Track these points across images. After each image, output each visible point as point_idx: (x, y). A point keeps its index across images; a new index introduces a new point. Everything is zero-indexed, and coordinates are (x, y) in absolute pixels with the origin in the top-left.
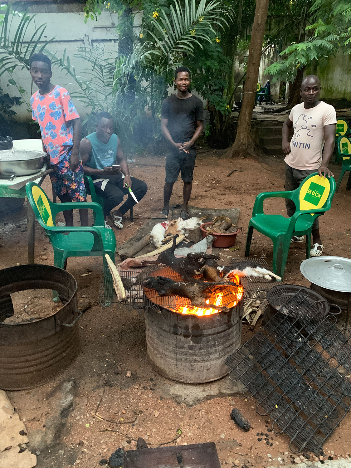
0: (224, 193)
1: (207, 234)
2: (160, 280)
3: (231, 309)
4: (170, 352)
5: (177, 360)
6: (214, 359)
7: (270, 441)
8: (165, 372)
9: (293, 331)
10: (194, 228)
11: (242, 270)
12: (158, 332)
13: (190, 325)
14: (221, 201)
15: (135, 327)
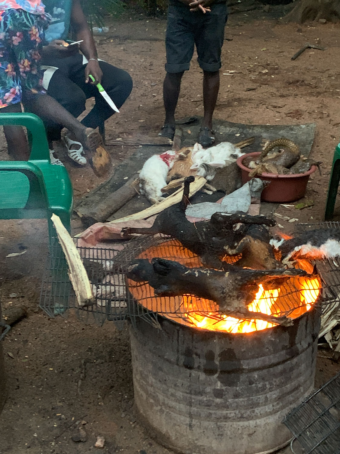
0: (284, 94)
1: (250, 175)
2: (158, 266)
3: (296, 321)
4: (178, 401)
5: (191, 416)
6: (262, 416)
8: (168, 438)
10: (224, 163)
11: (319, 246)
12: (154, 364)
13: (217, 351)
14: (278, 110)
15: (110, 353)
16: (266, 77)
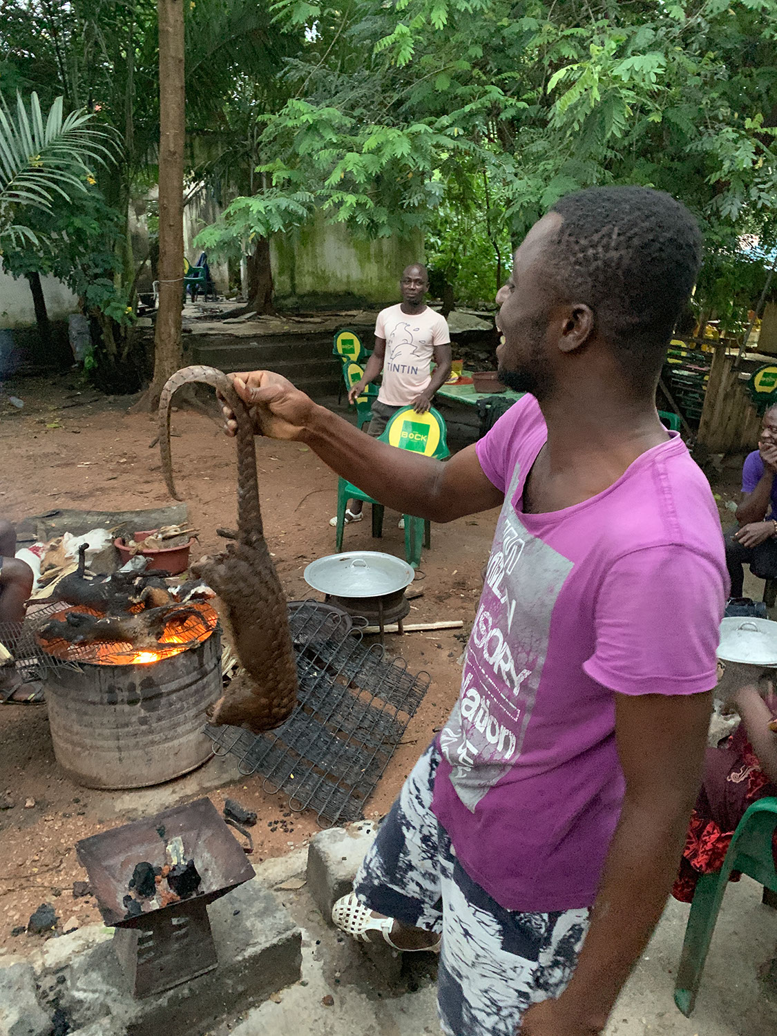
0: (148, 480)
1: (131, 553)
2: (71, 619)
3: (203, 644)
4: (106, 739)
5: (119, 749)
6: (183, 734)
7: (289, 827)
8: (100, 780)
9: (304, 664)
10: (101, 547)
12: (78, 711)
13: (137, 682)
14: (146, 495)
15: (20, 733)
16: (125, 466)
